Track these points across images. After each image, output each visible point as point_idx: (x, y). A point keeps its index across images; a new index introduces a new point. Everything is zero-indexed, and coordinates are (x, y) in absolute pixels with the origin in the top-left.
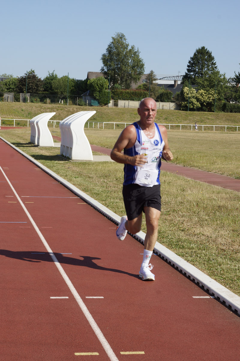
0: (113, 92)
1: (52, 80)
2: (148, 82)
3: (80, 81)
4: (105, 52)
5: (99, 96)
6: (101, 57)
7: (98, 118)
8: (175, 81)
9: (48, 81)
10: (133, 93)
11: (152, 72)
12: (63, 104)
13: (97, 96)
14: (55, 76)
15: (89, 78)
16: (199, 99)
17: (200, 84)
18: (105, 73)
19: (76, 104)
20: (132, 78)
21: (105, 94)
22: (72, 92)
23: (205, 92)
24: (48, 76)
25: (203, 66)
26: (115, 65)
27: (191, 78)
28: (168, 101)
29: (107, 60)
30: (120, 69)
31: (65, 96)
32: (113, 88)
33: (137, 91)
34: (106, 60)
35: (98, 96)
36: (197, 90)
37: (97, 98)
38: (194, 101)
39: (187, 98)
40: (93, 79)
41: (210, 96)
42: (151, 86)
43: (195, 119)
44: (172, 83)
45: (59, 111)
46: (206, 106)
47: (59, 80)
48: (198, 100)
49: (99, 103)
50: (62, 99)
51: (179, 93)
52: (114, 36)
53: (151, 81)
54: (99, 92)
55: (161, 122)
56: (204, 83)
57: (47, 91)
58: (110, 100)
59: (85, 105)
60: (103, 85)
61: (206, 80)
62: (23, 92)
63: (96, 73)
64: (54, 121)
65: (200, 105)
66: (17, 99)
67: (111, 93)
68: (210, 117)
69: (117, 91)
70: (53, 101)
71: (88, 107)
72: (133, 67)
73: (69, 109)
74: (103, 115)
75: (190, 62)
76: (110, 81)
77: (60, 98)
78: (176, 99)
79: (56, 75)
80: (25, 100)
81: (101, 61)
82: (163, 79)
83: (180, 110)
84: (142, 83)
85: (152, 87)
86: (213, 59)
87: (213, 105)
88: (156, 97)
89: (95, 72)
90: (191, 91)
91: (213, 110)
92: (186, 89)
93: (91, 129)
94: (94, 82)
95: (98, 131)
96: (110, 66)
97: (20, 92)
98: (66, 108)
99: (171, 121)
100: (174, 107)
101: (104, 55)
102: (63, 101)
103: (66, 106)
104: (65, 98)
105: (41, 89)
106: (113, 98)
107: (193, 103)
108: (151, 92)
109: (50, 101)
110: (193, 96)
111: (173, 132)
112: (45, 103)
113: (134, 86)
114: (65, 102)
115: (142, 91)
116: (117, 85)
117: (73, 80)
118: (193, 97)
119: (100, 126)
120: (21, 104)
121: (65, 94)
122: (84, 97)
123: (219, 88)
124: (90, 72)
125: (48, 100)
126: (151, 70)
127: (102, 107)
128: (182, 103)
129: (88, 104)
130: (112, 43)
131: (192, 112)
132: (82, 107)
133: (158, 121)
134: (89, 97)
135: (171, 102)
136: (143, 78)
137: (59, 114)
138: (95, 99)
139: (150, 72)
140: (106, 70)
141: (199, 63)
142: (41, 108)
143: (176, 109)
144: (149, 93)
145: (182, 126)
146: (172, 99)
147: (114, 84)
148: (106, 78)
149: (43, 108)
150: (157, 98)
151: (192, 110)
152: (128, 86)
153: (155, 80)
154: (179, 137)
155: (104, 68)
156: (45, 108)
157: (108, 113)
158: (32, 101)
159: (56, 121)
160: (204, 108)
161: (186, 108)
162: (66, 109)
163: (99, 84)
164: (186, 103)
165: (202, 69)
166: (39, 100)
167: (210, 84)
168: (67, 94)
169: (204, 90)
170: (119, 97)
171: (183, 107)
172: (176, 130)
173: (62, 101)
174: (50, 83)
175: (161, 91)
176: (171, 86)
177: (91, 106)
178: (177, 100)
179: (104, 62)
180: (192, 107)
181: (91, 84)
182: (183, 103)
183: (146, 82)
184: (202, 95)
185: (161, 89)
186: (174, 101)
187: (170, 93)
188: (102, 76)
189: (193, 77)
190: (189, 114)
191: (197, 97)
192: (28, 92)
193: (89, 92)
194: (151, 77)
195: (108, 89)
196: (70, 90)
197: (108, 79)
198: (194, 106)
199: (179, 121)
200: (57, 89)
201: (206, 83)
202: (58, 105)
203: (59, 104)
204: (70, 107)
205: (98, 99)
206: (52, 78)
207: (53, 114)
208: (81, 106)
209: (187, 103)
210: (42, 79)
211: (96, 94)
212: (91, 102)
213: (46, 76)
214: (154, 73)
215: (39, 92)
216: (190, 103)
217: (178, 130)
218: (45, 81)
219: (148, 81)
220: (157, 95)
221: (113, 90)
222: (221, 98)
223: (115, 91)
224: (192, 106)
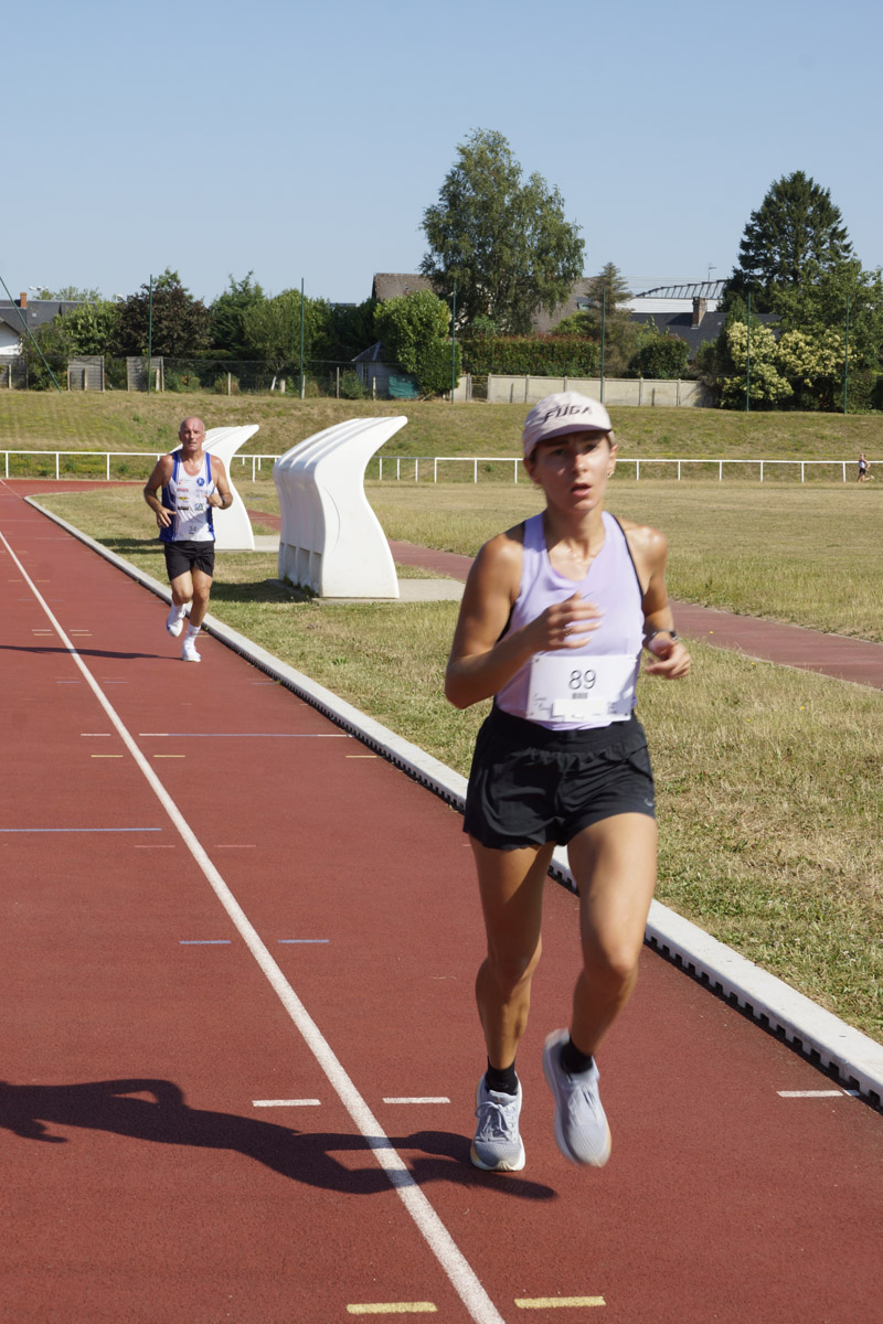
0: (467, 348)
1: (243, 306)
2: (595, 307)
3: (345, 306)
4: (436, 202)
5: (418, 362)
6: (422, 217)
7: (414, 444)
8: (697, 303)
9: (230, 311)
10: (542, 348)
11: (610, 270)
12: (285, 395)
13: (408, 360)
14: (253, 292)
15: (379, 295)
16: (786, 364)
17: (790, 309)
18: (439, 278)
19: (333, 394)
20: (538, 292)
21: (439, 355)
22: (317, 348)
23: (809, 338)
24: (230, 291)
25: (798, 245)
26: (473, 246)
27: (758, 289)
28: (671, 377)
29: (445, 229)
30: (493, 261)
31: (293, 365)
32: (466, 332)
33: (557, 341)
34: (438, 230)
35: (414, 361)
36: (780, 333)
37: (410, 368)
38: (768, 372)
39: (741, 362)
40: (393, 298)
41: (827, 352)
42: (608, 321)
43: (775, 440)
44: (688, 307)
45: (271, 419)
46: (814, 392)
47: (270, 305)
48: (782, 368)
49: (417, 387)
50: (282, 375)
51: (712, 343)
52: (465, 142)
53: (608, 304)
54: (418, 345)
55: (646, 452)
56: (804, 306)
57: (227, 347)
58: (457, 374)
59: (368, 395)
60: (431, 322)
61: (813, 295)
62: (137, 353)
63: (406, 277)
64: (255, 456)
65: (789, 389)
66: (115, 380)
67: (461, 349)
68: (827, 432)
69: (483, 343)
70: (247, 385)
71: (376, 402)
72: (542, 252)
73: (306, 410)
74: (434, 430)
75: (749, 231)
76: (455, 306)
77: (272, 372)
78: (699, 367)
79: (258, 290)
80: (145, 383)
81: (423, 233)
82: (653, 294)
83: (717, 406)
84: (575, 309)
85: (613, 325)
86: (836, 215)
87: (839, 387)
88: (626, 363)
89: (399, 275)
90: (756, 337)
91: (838, 403)
92: (737, 331)
93: (390, 483)
94: (397, 310)
95: (414, 491)
96: (456, 250)
97: (123, 355)
98: (295, 408)
99: (684, 448)
100: (694, 398)
101: (432, 212)
102: (287, 384)
103: (295, 400)
104: (291, 373)
105: (205, 341)
106: (468, 369)
107: (763, 381)
108: (608, 343)
109: (236, 384)
110: (765, 356)
111: (691, 487)
112: (219, 391)
113: (545, 322)
114: (292, 385)
115: (576, 342)
116: (481, 321)
117: (321, 307)
118: (765, 359)
119: (424, 472)
120: (131, 397)
121: (293, 356)
122: (360, 367)
123: (860, 324)
124: (383, 275)
125: (231, 381)
126: (605, 264)
127: (428, 404)
128: (724, 383)
129: (378, 392)
130: (462, 166)
131: (760, 414)
132: (354, 403)
133: (635, 448)
134: (379, 368)
135: (683, 378)
136: (579, 290)
137: (273, 431)
138: (401, 372)
139: (603, 270)
140: (440, 266)
141: (783, 232)
142: (206, 410)
143: (702, 403)
144: (601, 346)
145: (725, 465)
146: (687, 366)
147: (471, 315)
148: (441, 296)
149: (212, 408)
150: (630, 366)
151: (762, 405)
152: (522, 324)
153: (623, 298)
154: (715, 506)
155: (435, 259)
156: (219, 411)
157: (453, 422)
158: (171, 387)
159: (260, 456)
160: (805, 397)
161: (738, 401)
162: (297, 413)
163: (415, 319)
164: (737, 379)
165: (795, 255)
166: (198, 380)
167: (827, 308)
168: (299, 358)
169: (804, 332)
170: (490, 363)
171: (728, 395)
172: (702, 482)
173: (283, 383)
174: (235, 318)
175: (646, 338)
176: (683, 320)
177: (390, 398)
178: (706, 369)
179: (432, 237)
180: (760, 394)
181: (388, 317)
182: (728, 381)
183: (590, 306)
184: (795, 349)
185: (645, 331)
186: (696, 373)
187: (678, 346)
188: (427, 290)
189: (764, 284)
190: (752, 422)
191: (777, 358)
192: (156, 354)
193: (382, 347)
194: (606, 289)
195: (451, 334)
196: (310, 341)
197: (449, 301)
198: (767, 392)
199: (713, 446)
200: (262, 340)
201: (811, 305)
202: (268, 399)
203: (272, 395)
204: (311, 402)
205: (413, 374)
206: (243, 300)
207: (250, 430)
208: (352, 399)
209: (744, 382)
210: (207, 305)
211: (407, 356)
212: (388, 385)
213: (221, 294)
214: (618, 275)
215: (198, 353)
216: (753, 381)
217: (710, 482)
218: (219, 309)
219: (597, 304)
220: (629, 355)
221: (466, 337)
222: (869, 360)
223: (476, 344)
224: (760, 392)
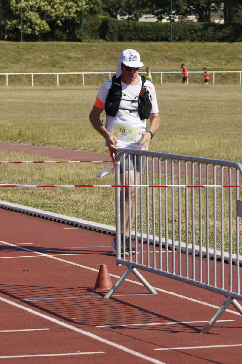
16: (45, 11)
38: (34, 16)
39: (16, 10)
41: (70, 3)
43: (39, 60)
46: (63, 29)
48: (43, 14)
65: (47, 27)
68: (72, 54)
83: (2, 39)
87: (79, 26)
91: (78, 36)
107: (31, 23)
110: (32, 7)
118: (32, 8)
128: (7, 24)
131: (30, 43)
145: (9, 76)
151: (31, 38)
160: (58, 32)
161: (15, 35)
164: (14, 22)
171: (9, 32)
180: (29, 31)
182: (9, 23)
190: (25, 49)
191: (39, 8)
198: (34, 30)
199: (1, 64)
209: (19, 23)
216: (25, 22)
222: (96, 9)
224: (29, 29)
